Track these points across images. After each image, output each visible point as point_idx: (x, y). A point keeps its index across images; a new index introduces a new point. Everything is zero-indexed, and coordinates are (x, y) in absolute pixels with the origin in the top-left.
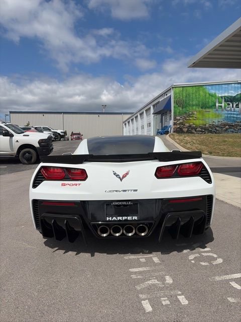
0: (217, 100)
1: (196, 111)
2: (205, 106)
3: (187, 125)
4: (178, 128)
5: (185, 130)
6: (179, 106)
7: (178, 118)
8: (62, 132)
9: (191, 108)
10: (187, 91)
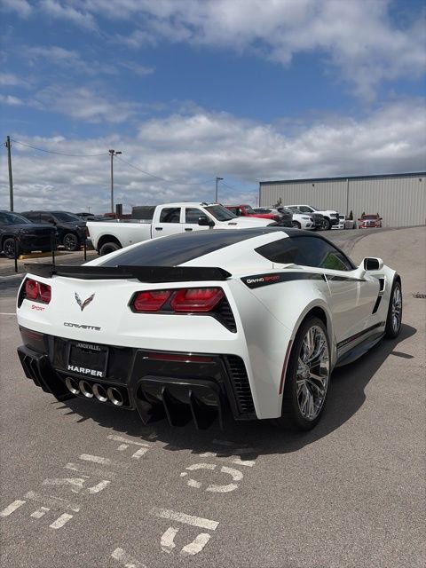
8: (332, 215)
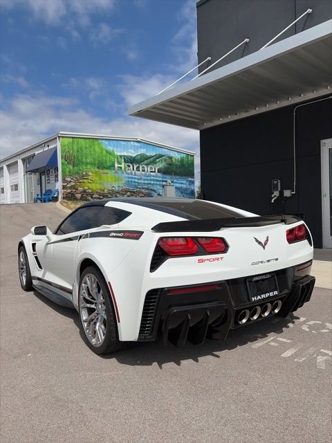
0: (116, 159)
1: (91, 172)
2: (102, 166)
3: (81, 189)
4: (69, 193)
5: (79, 196)
6: (68, 163)
7: (69, 179)
9: (84, 167)
10: (78, 143)
